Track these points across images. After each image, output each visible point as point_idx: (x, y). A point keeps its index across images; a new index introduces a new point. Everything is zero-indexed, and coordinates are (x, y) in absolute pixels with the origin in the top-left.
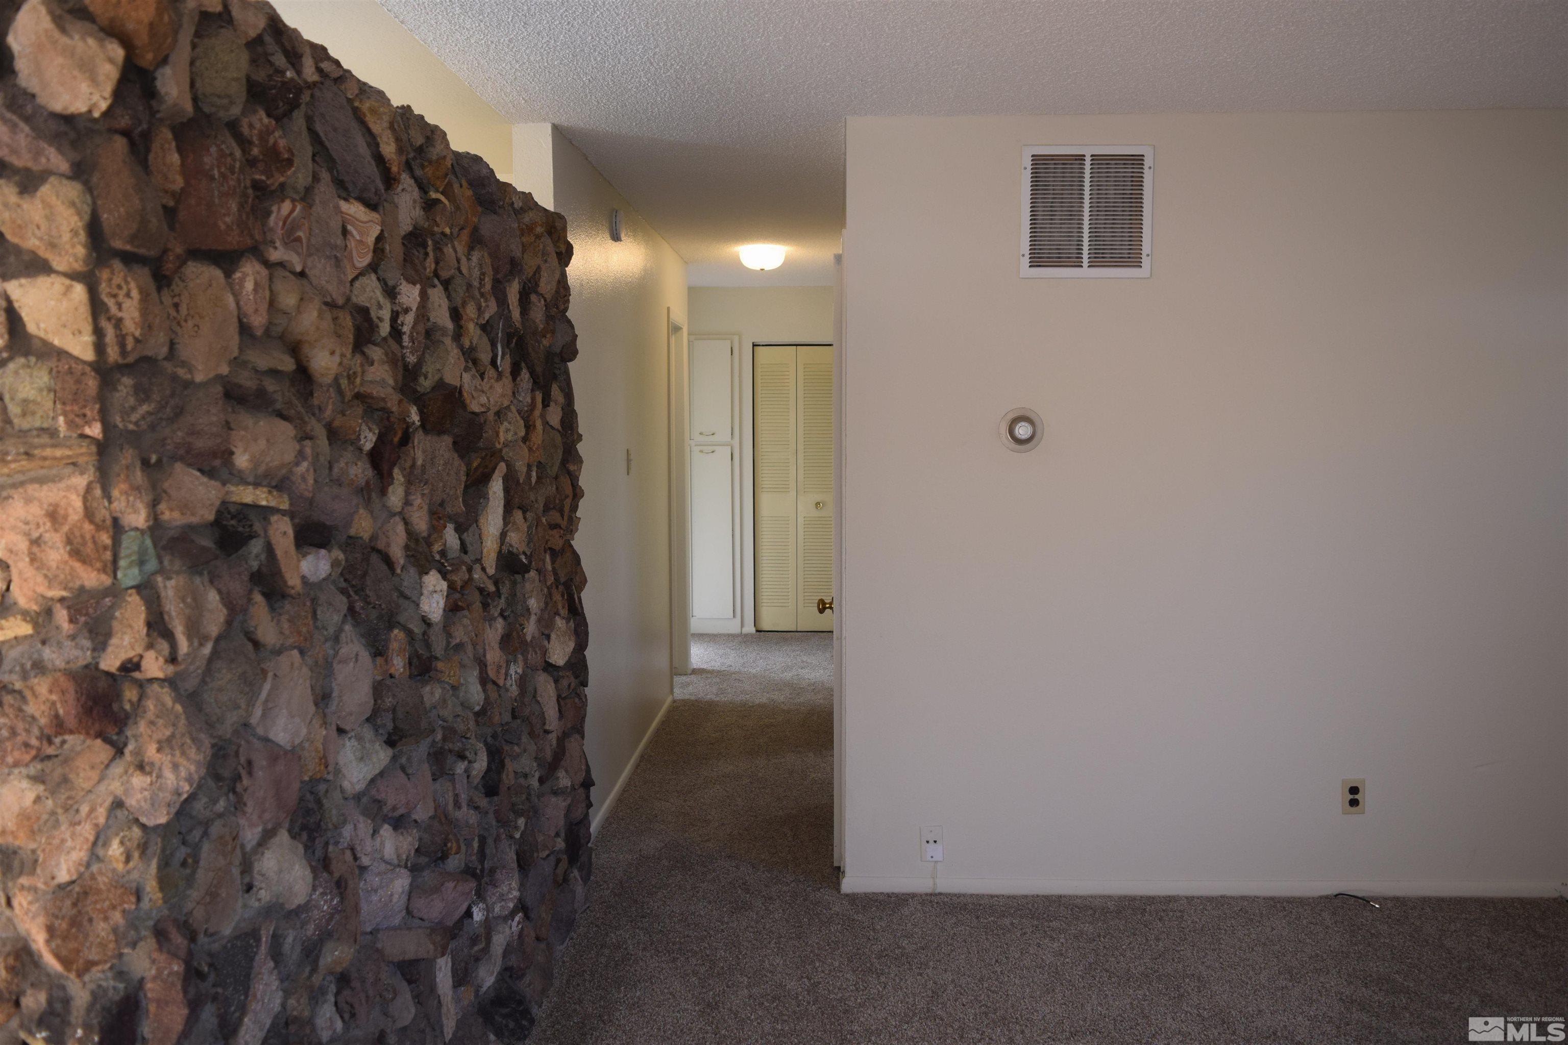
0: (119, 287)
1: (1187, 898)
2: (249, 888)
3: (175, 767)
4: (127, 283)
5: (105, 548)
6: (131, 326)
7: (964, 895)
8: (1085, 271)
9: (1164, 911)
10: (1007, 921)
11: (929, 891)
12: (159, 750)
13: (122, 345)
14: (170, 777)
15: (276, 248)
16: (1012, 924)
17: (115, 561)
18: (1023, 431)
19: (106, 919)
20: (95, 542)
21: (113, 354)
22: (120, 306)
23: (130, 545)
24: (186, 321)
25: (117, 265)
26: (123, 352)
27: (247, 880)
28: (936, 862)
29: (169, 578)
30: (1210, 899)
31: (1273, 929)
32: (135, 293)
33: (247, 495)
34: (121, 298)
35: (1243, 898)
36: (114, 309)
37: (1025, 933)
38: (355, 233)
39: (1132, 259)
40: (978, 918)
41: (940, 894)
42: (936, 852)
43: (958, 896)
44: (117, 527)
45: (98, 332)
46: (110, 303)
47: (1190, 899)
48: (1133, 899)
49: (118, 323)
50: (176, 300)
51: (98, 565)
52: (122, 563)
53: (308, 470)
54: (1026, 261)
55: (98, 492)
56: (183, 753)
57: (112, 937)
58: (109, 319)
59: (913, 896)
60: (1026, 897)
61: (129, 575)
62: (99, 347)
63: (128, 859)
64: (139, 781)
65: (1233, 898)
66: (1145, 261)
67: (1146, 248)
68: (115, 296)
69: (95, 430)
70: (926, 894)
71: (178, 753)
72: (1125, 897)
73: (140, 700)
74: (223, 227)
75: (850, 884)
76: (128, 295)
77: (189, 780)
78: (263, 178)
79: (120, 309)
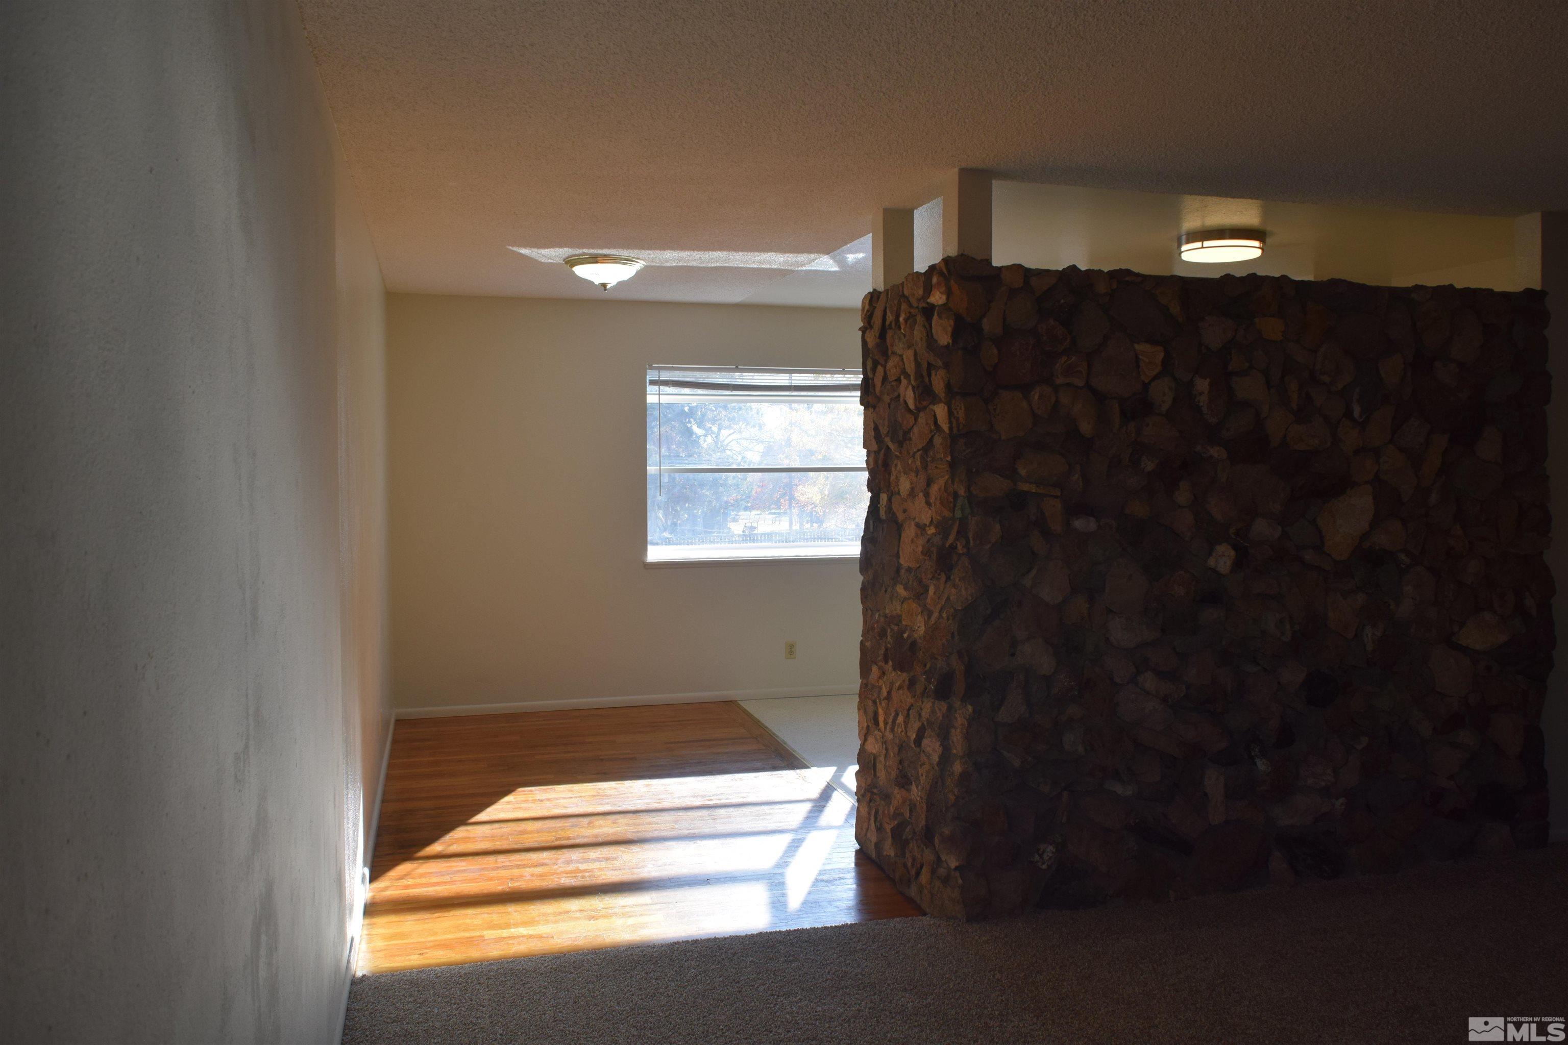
0: (958, 406)
2: (1013, 655)
3: (966, 589)
4: (960, 404)
5: (951, 502)
6: (962, 420)
12: (959, 580)
13: (958, 426)
14: (964, 592)
15: (1059, 378)
17: (955, 506)
19: (941, 640)
20: (947, 500)
21: (955, 430)
22: (958, 412)
23: (960, 502)
24: (998, 415)
26: (959, 429)
27: (1012, 651)
29: (975, 516)
33: (1025, 487)
34: (958, 410)
36: (956, 414)
38: (1145, 359)
44: (956, 495)
45: (950, 422)
46: (955, 412)
49: (957, 419)
50: (994, 406)
51: (948, 508)
52: (956, 508)
53: (1078, 478)
55: (950, 482)
57: (941, 647)
58: (955, 417)
61: (958, 514)
62: (951, 428)
63: (948, 619)
64: (954, 591)
68: (956, 409)
69: (949, 459)
73: (957, 561)
74: (1021, 375)
76: (961, 409)
79: (958, 413)
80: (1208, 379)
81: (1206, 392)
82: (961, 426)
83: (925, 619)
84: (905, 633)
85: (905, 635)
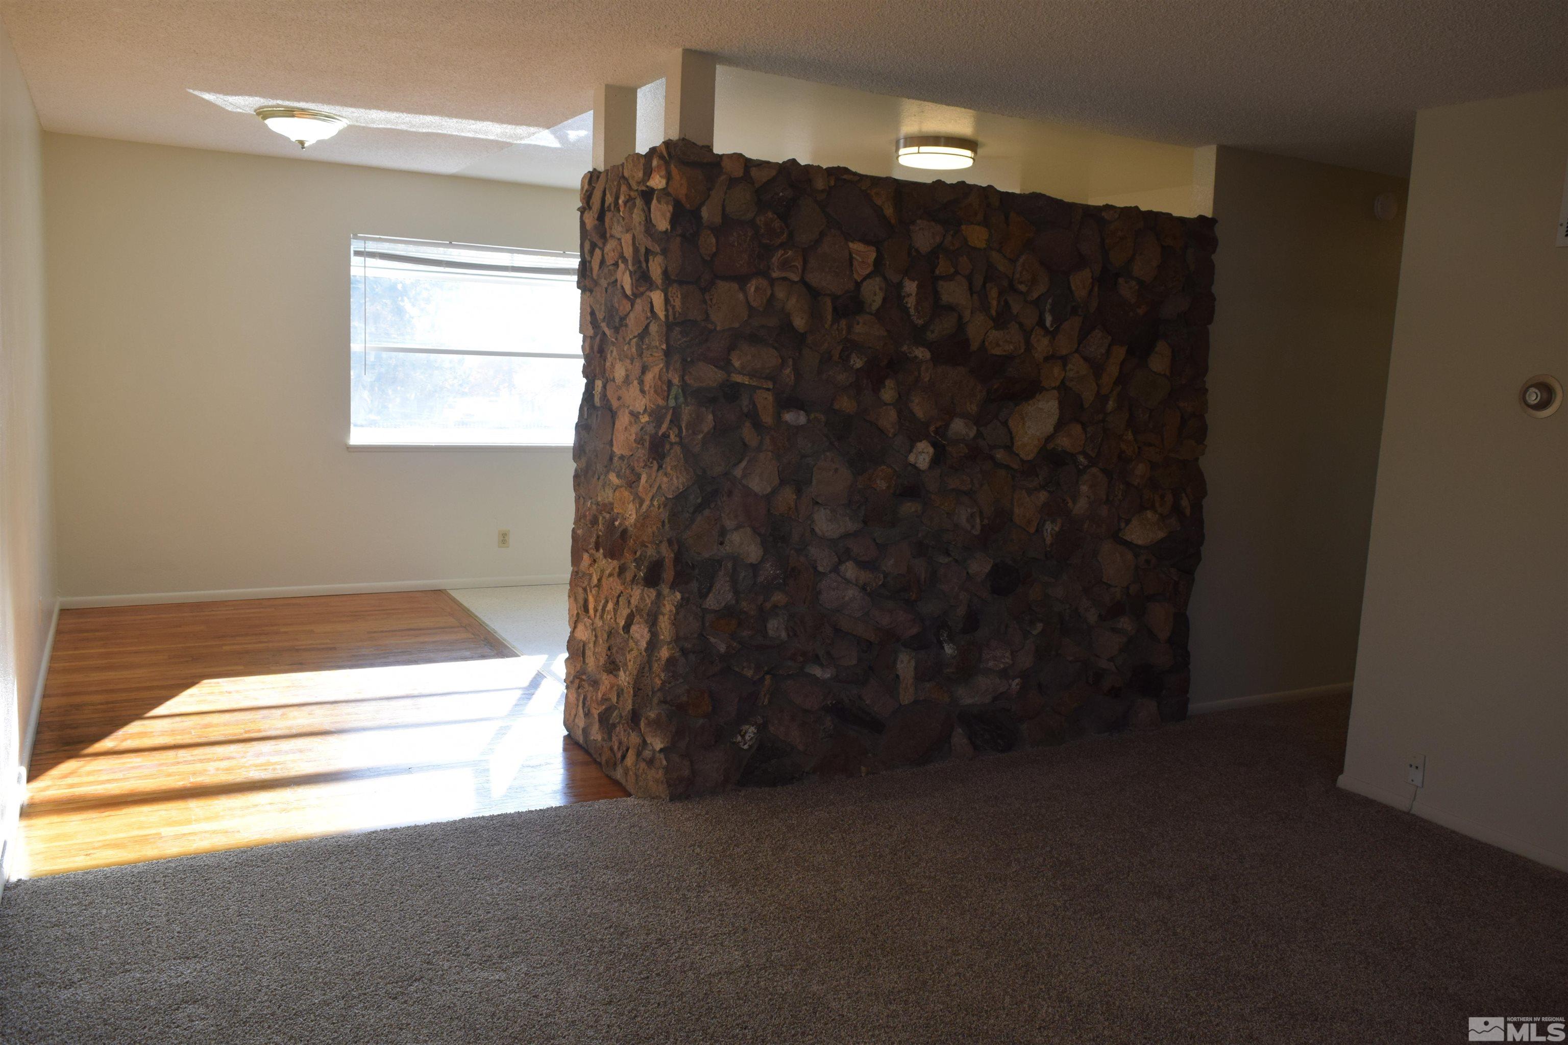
0: (674, 293)
2: (722, 543)
3: (677, 478)
4: (677, 292)
5: (665, 391)
6: (678, 309)
12: (671, 469)
13: (674, 315)
14: (675, 481)
17: (668, 397)
19: (651, 528)
20: (661, 388)
21: (671, 318)
22: (674, 300)
23: (674, 391)
24: (714, 305)
25: (675, 285)
26: (674, 318)
27: (721, 539)
29: (688, 406)
32: (679, 296)
33: (738, 378)
34: (675, 298)
36: (672, 302)
38: (858, 258)
42: (1416, 776)
44: (670, 384)
45: (667, 310)
46: (671, 299)
49: (674, 307)
50: (711, 297)
51: (662, 397)
52: (670, 397)
53: (791, 372)
55: (665, 370)
56: (680, 473)
57: (652, 535)
58: (671, 306)
61: (672, 403)
62: (667, 316)
63: (659, 508)
64: (665, 479)
68: (672, 297)
69: (664, 347)
71: (678, 472)
73: (670, 450)
74: (738, 266)
75: (1344, 781)
76: (677, 297)
77: (683, 484)
78: (768, 241)
79: (674, 302)
80: (916, 282)
81: (914, 295)
82: (677, 315)
83: (636, 507)
84: (617, 520)
85: (617, 523)
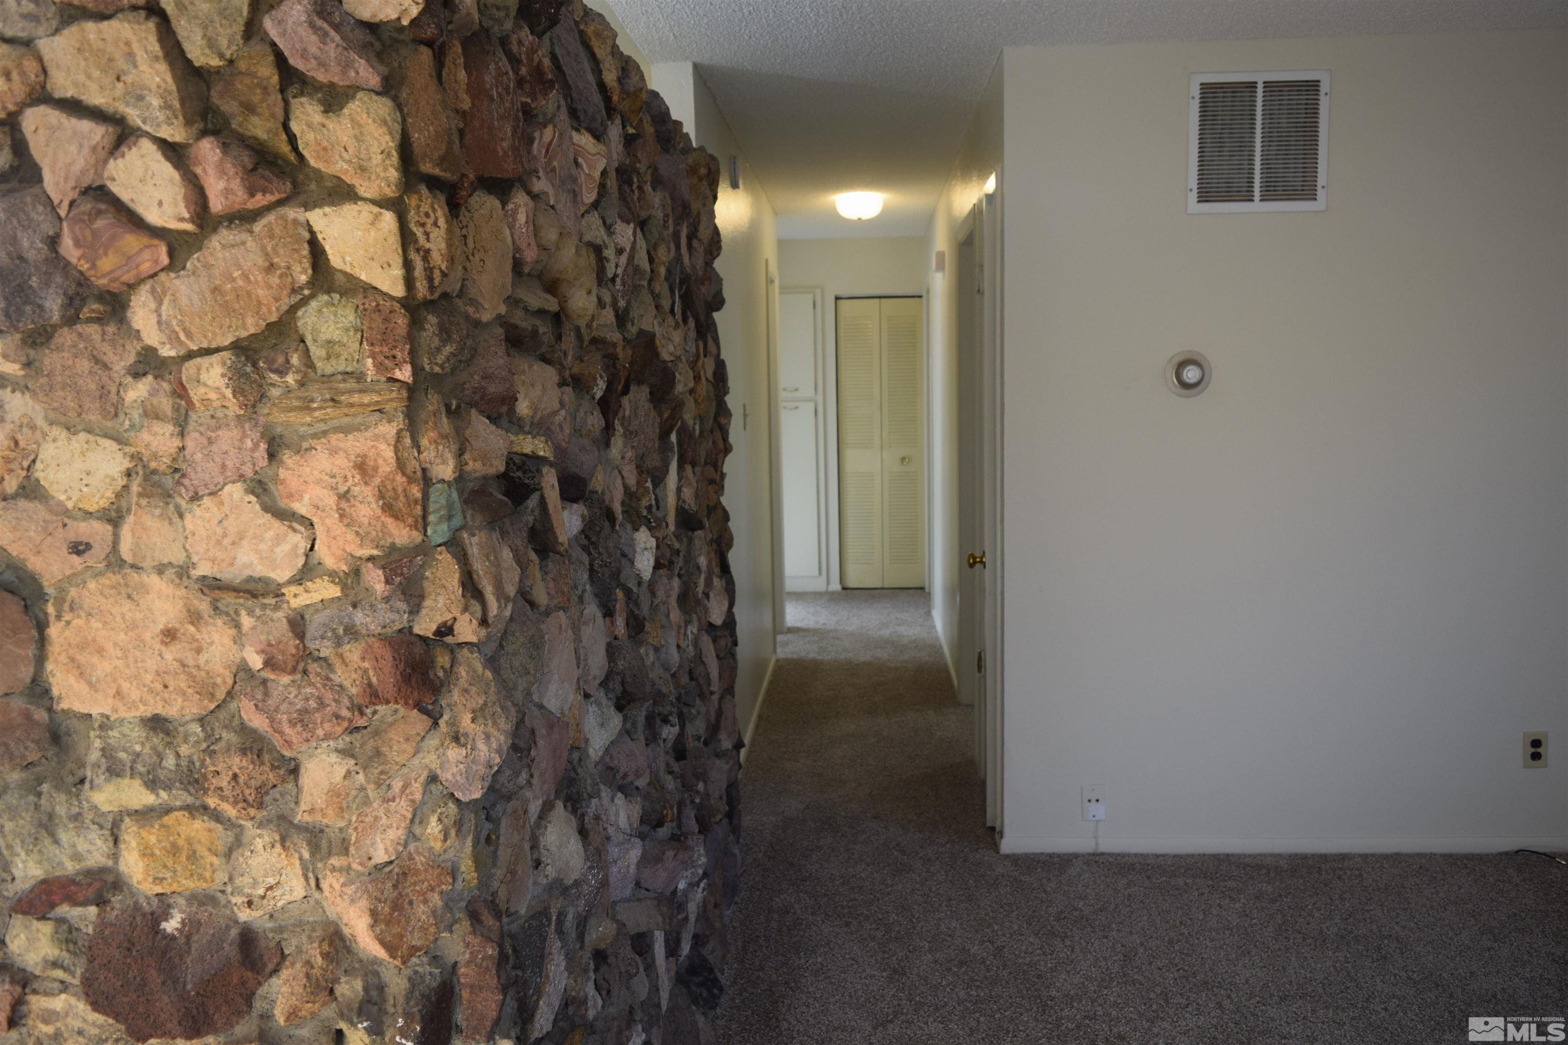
0: (427, 215)
1: (1360, 855)
3: (488, 737)
4: (434, 210)
5: (416, 502)
6: (437, 259)
7: (1128, 855)
8: (1257, 206)
9: (1340, 869)
10: (1180, 881)
11: (1091, 851)
12: (473, 721)
13: (430, 279)
14: (482, 746)
15: (539, 178)
16: (1186, 884)
17: (425, 516)
18: (1191, 374)
19: (425, 902)
20: (406, 496)
22: (427, 234)
23: (438, 498)
24: (473, 255)
25: (424, 190)
26: (432, 288)
27: (535, 856)
28: (1098, 821)
29: (474, 535)
30: (1386, 857)
31: (1460, 888)
32: (442, 222)
33: (527, 445)
34: (428, 227)
35: (1420, 855)
37: (1202, 894)
38: (585, 166)
39: (1307, 191)
40: (1149, 878)
41: (1103, 854)
42: (1099, 811)
43: (1123, 855)
44: (426, 480)
45: (408, 265)
46: (419, 232)
47: (1365, 857)
48: (1305, 857)
49: (426, 255)
50: (464, 231)
51: (410, 521)
52: (432, 518)
53: (565, 419)
54: (1194, 196)
55: (408, 441)
56: (495, 723)
57: (432, 921)
58: (418, 250)
59: (1076, 856)
60: (1193, 856)
61: (439, 532)
62: (409, 282)
63: (445, 837)
64: (454, 753)
65: (1408, 855)
66: (1321, 193)
67: (1321, 180)
68: (423, 225)
69: (405, 374)
70: (1089, 854)
71: (490, 722)
72: (1296, 855)
73: (452, 666)
74: (501, 153)
75: (1010, 844)
76: (435, 224)
77: (499, 751)
78: (529, 101)
79: (428, 240)
82: (437, 275)
83: (301, 859)
84: (166, 916)
85: (171, 925)
